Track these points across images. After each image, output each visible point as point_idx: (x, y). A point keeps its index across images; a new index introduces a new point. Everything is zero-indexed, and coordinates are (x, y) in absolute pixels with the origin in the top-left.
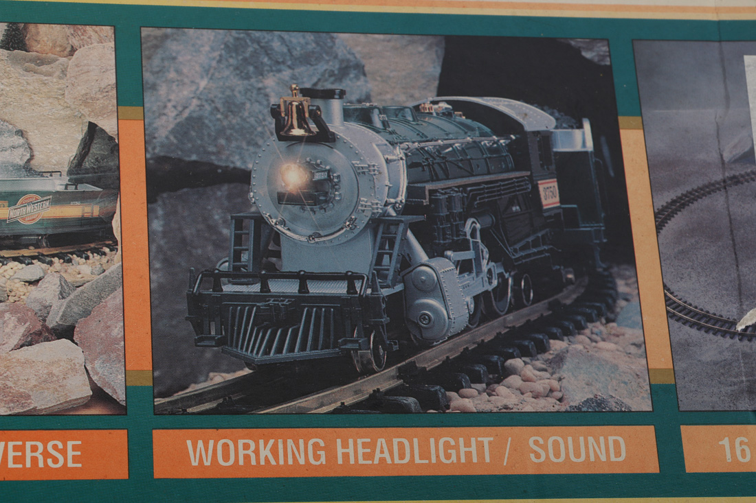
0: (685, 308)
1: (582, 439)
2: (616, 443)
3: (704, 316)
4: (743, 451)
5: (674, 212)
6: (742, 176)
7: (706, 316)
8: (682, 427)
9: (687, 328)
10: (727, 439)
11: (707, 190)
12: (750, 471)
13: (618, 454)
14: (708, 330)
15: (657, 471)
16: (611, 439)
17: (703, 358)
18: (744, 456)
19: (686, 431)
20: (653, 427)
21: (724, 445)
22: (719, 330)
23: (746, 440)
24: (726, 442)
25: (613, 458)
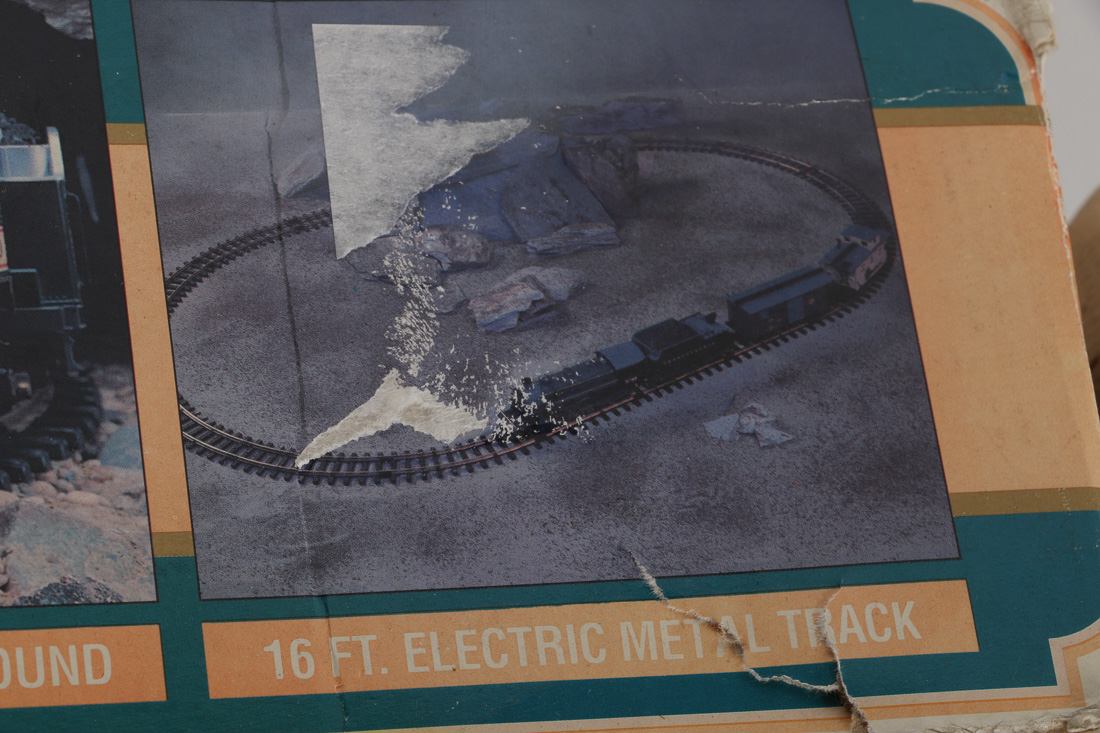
0: (213, 433)
1: (39, 650)
2: (96, 654)
3: (244, 445)
4: (303, 660)
5: (198, 279)
6: (308, 219)
7: (248, 446)
8: (205, 626)
9: (215, 465)
10: (277, 642)
11: (252, 242)
12: (313, 693)
13: (98, 672)
14: (249, 468)
15: (163, 698)
16: (87, 649)
17: (241, 514)
18: (303, 668)
19: (211, 632)
20: (157, 627)
21: (272, 653)
22: (267, 468)
23: (307, 643)
24: (275, 647)
25: (90, 680)
